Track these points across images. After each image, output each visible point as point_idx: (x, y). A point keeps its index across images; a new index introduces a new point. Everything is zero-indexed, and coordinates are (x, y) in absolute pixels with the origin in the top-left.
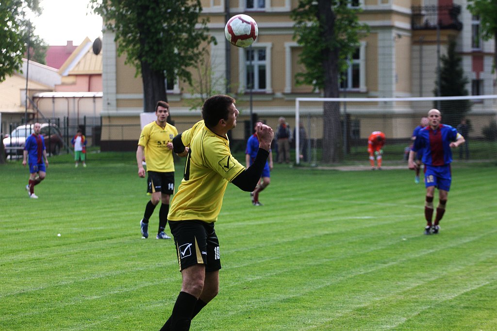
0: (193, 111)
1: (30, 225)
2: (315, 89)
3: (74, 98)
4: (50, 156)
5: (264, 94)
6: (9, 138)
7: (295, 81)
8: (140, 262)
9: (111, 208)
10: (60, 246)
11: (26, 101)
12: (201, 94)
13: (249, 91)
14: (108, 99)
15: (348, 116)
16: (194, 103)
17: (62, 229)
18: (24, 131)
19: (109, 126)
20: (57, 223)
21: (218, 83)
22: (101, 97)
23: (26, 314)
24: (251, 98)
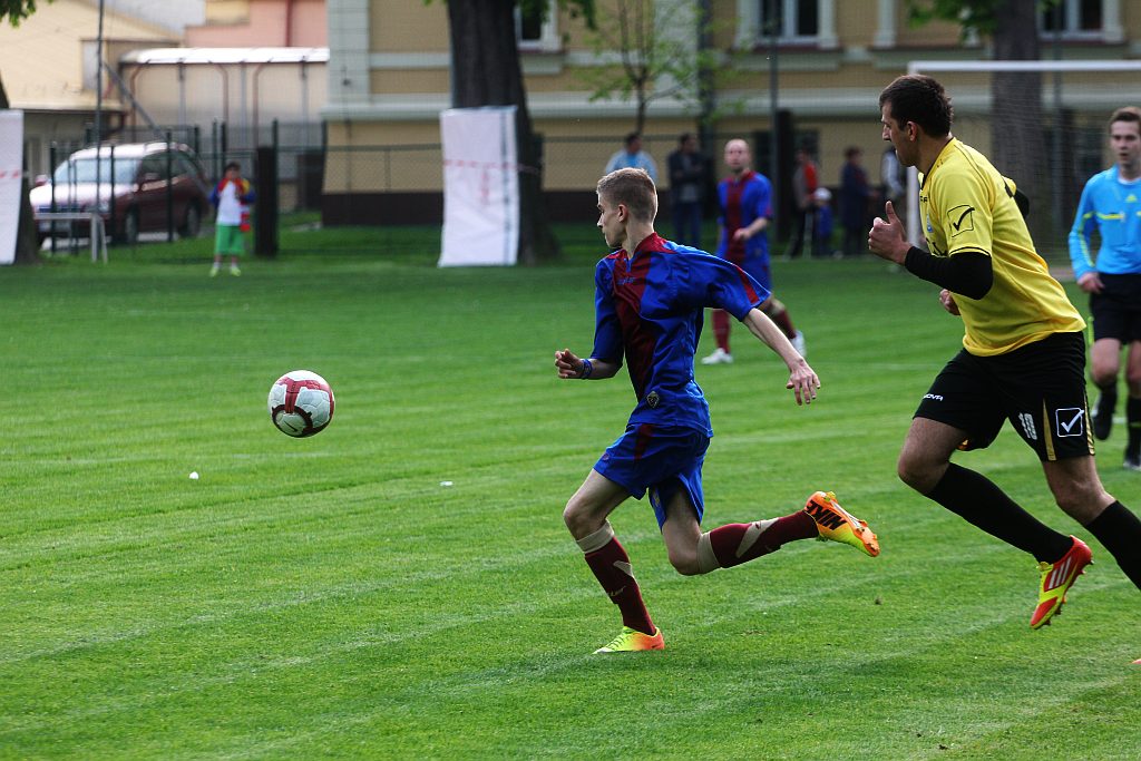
0: (601, 104)
1: (105, 448)
2: (965, 35)
3: (243, 64)
4: (170, 240)
5: (813, 50)
6: (48, 187)
7: (907, 10)
8: (433, 556)
9: (355, 393)
10: (195, 507)
11: (99, 76)
12: (625, 50)
13: (766, 41)
14: (344, 70)
15: (1067, 114)
16: (600, 78)
17: (205, 457)
18: (94, 164)
19: (350, 149)
20: (189, 440)
21: (675, 18)
22: (323, 63)
23: (91, 712)
24: (774, 61)
